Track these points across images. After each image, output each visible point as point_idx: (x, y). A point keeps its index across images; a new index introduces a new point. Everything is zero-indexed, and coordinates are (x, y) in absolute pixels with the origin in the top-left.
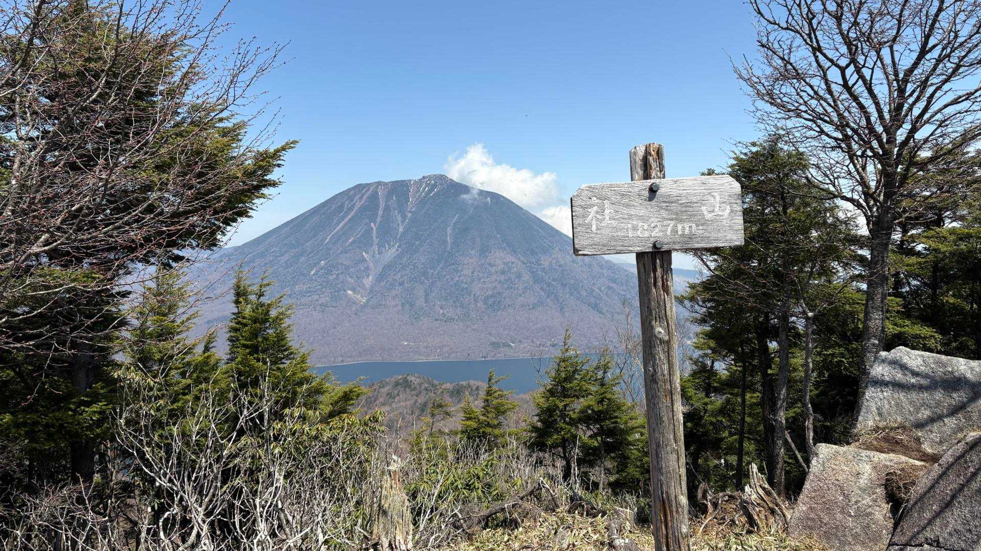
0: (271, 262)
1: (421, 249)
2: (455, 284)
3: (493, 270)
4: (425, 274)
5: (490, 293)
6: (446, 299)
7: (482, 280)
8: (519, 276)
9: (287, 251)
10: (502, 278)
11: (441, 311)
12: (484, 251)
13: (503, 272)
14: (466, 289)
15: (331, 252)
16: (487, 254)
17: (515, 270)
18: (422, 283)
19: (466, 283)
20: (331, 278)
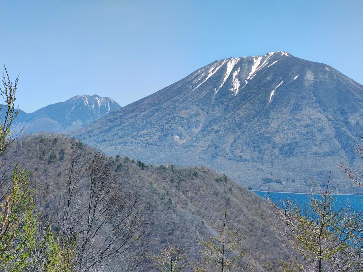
0: (136, 115)
1: (244, 107)
2: (261, 134)
3: (298, 124)
4: (239, 126)
5: (289, 141)
6: (248, 145)
7: (286, 132)
8: (321, 130)
9: (149, 109)
10: (304, 131)
11: (240, 154)
12: (297, 108)
13: (307, 126)
14: (269, 138)
15: (177, 109)
16: (298, 111)
17: (319, 125)
18: (234, 132)
19: (270, 133)
20: (167, 126)
